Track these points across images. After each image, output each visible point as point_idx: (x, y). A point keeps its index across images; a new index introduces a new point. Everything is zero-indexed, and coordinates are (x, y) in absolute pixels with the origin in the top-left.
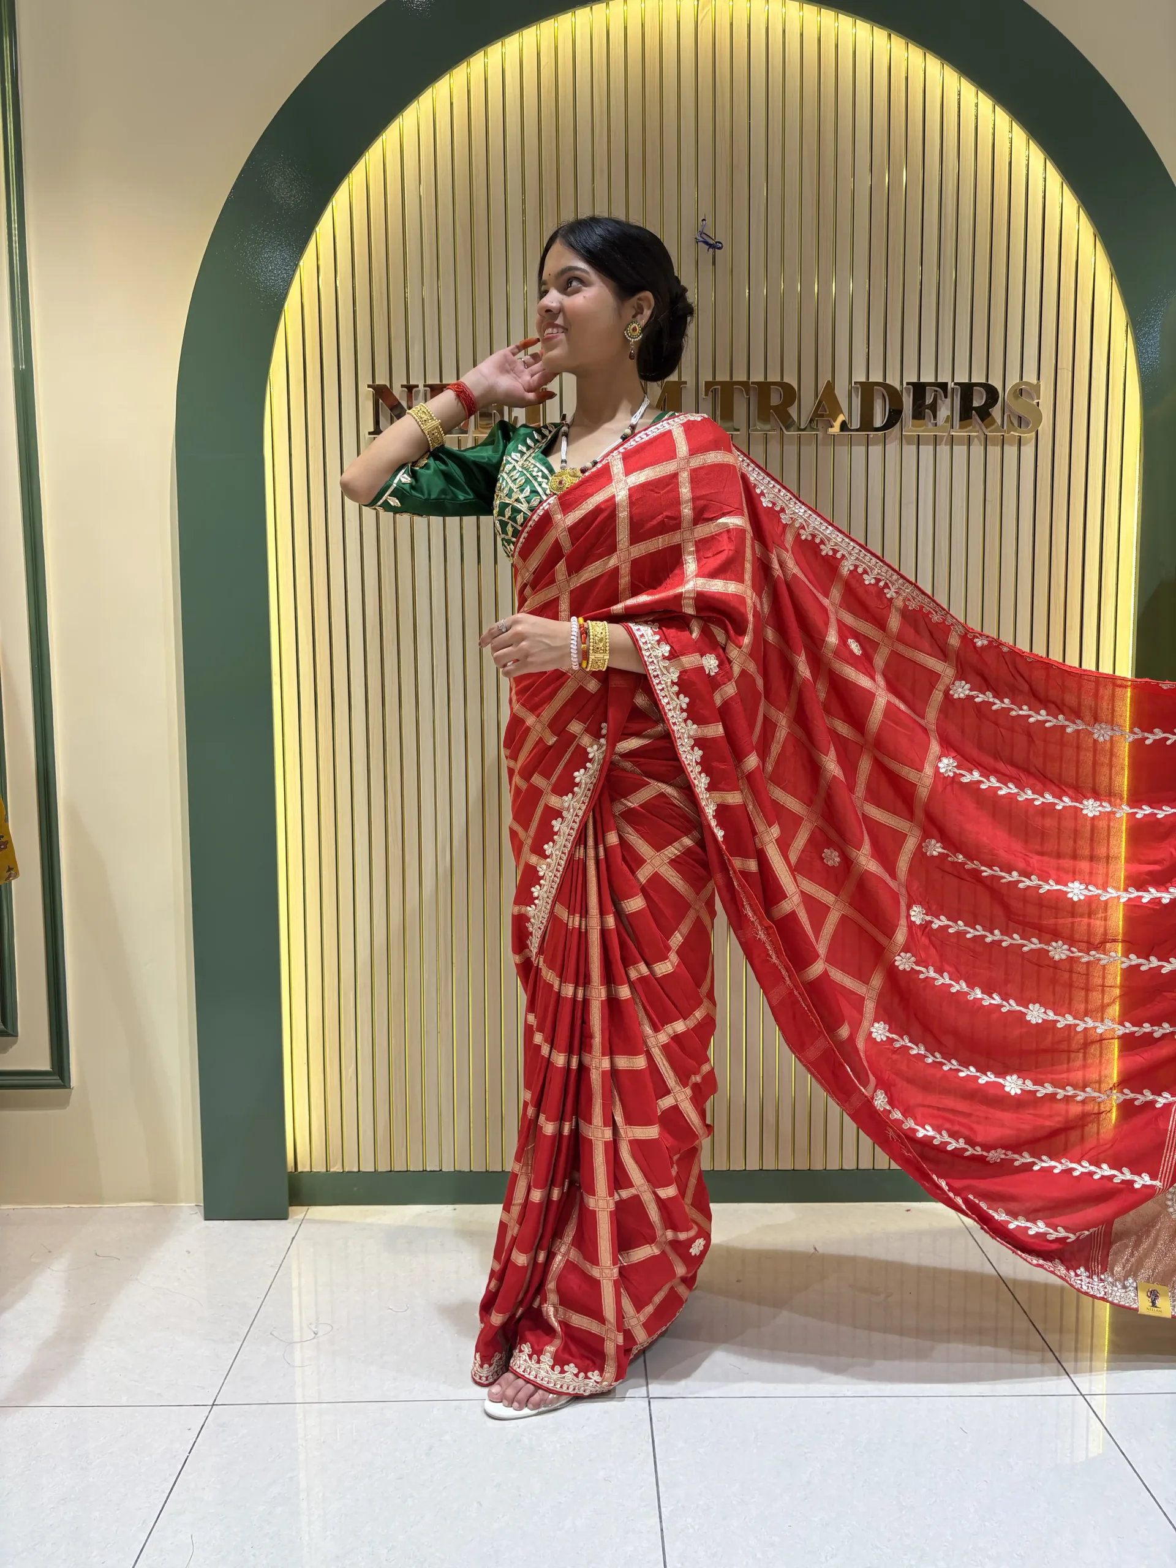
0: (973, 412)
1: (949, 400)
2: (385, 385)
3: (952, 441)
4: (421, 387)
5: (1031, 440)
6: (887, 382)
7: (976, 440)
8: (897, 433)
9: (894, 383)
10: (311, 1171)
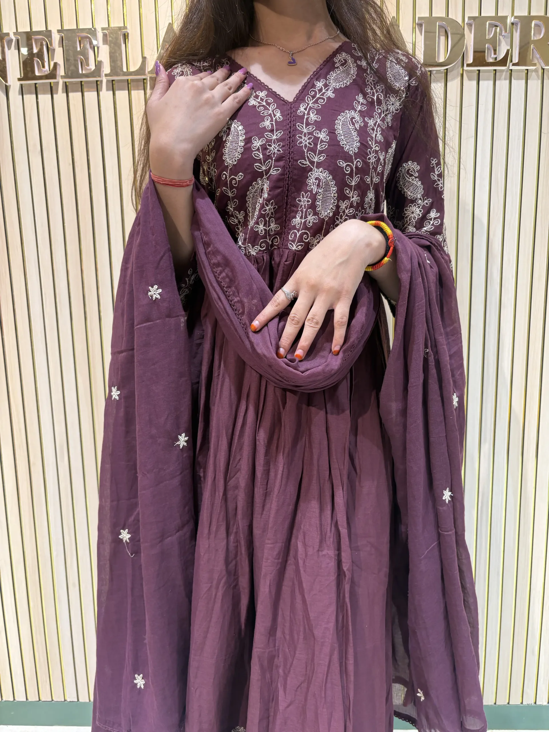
3: (511, 75)
6: (449, 16)
7: (534, 73)
8: (458, 67)
9: (456, 17)
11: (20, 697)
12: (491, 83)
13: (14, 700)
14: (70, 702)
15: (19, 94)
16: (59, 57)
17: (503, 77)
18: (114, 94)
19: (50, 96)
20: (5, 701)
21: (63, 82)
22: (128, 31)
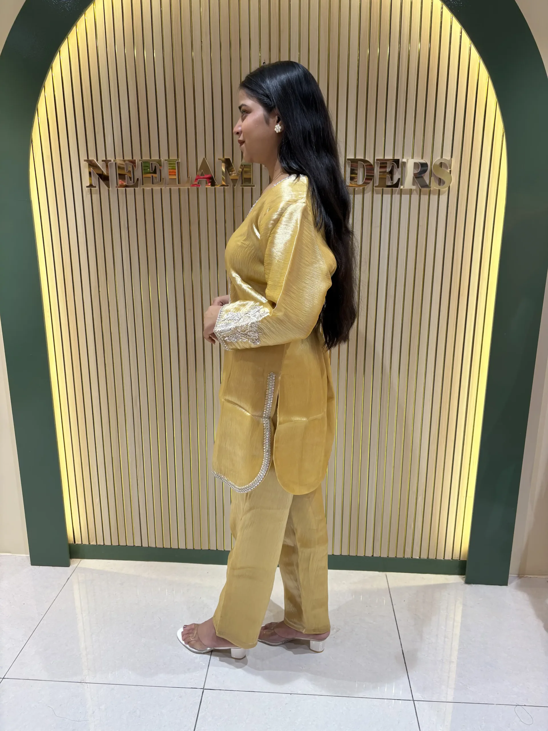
1: (400, 169)
2: (94, 160)
3: (401, 192)
4: (112, 160)
5: (445, 192)
6: (366, 159)
7: (415, 192)
9: (370, 159)
10: (82, 543)
11: (108, 543)
12: (390, 196)
13: (104, 544)
14: (137, 546)
17: (397, 192)
18: (171, 196)
20: (99, 545)
22: (180, 161)
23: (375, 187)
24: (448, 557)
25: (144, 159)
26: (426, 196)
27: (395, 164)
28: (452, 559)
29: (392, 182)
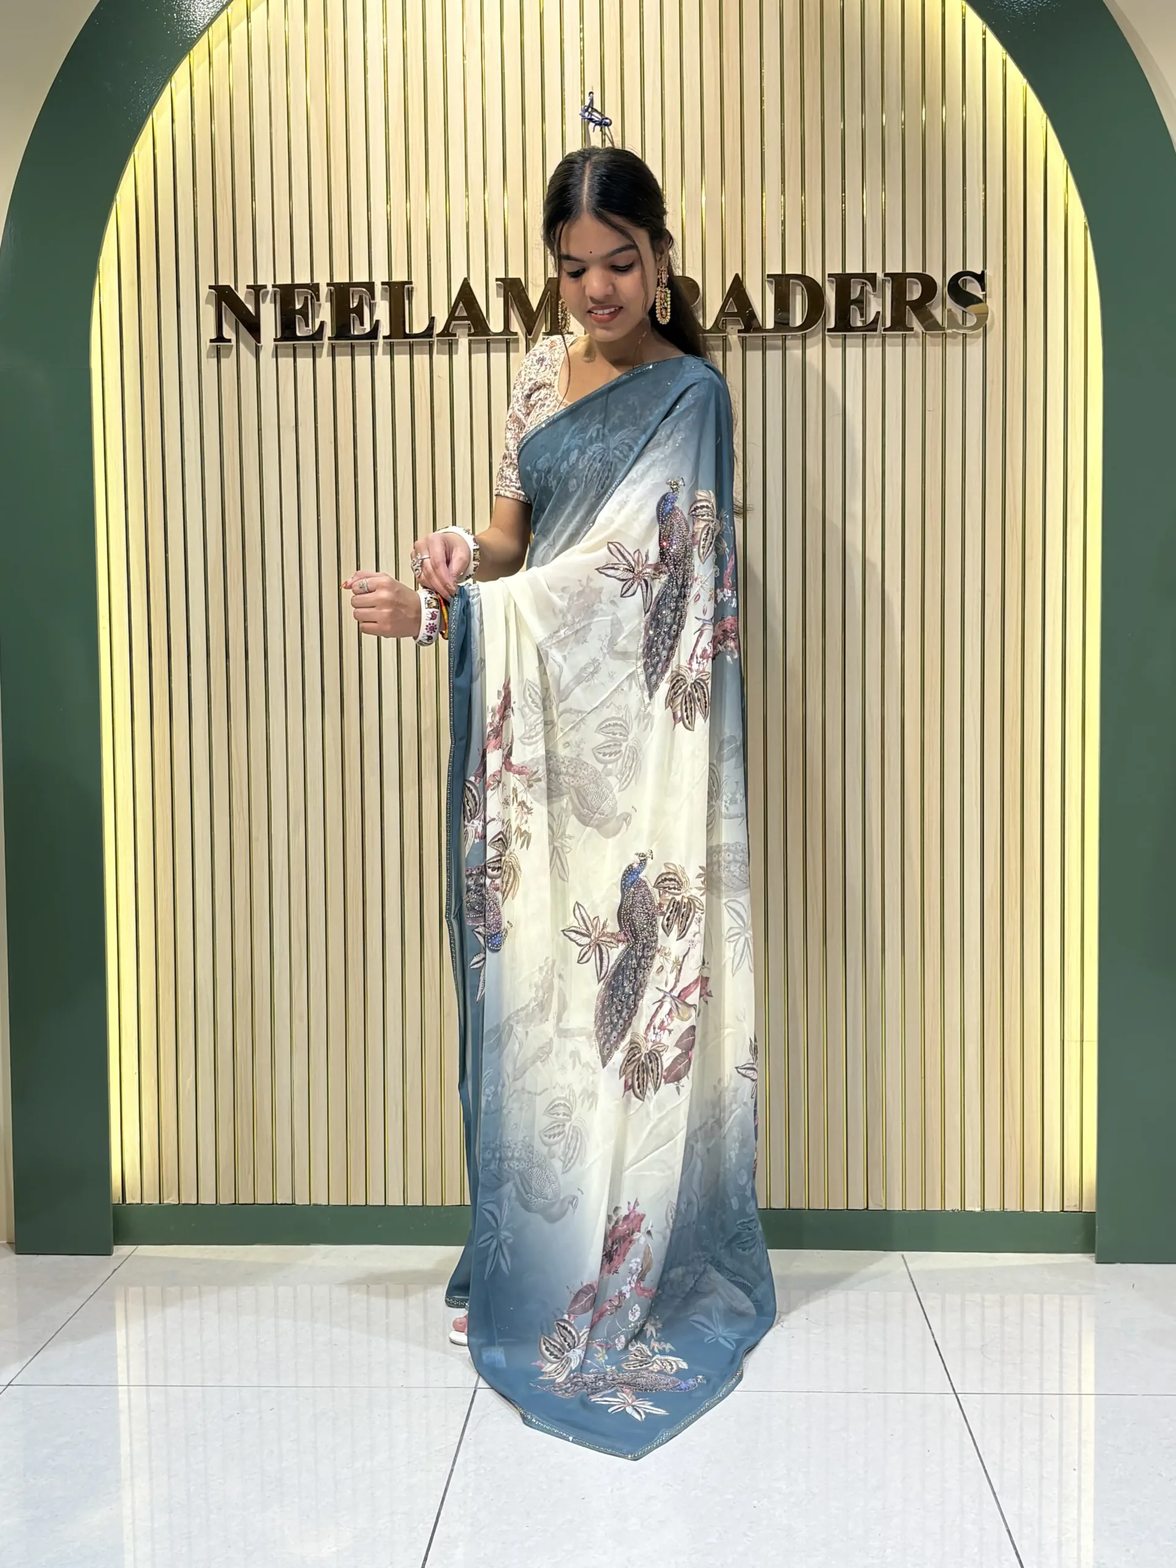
0: (907, 307)
1: (878, 294)
2: (229, 286)
3: (883, 340)
4: (270, 288)
5: (978, 337)
6: (807, 274)
7: (913, 340)
8: (819, 333)
9: (815, 275)
10: (142, 1203)
11: (208, 1199)
12: (860, 351)
13: (198, 1201)
14: (281, 1204)
15: (273, 357)
16: (325, 313)
17: (875, 344)
18: (392, 359)
19: (311, 359)
20: (185, 1204)
21: (329, 343)
22: (413, 285)
23: (830, 330)
24: (1052, 1205)
25: (335, 281)
26: (937, 347)
27: (868, 283)
28: (1063, 1211)
29: (864, 319)
